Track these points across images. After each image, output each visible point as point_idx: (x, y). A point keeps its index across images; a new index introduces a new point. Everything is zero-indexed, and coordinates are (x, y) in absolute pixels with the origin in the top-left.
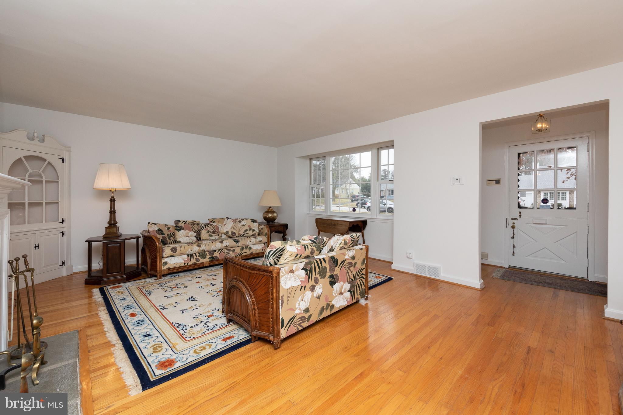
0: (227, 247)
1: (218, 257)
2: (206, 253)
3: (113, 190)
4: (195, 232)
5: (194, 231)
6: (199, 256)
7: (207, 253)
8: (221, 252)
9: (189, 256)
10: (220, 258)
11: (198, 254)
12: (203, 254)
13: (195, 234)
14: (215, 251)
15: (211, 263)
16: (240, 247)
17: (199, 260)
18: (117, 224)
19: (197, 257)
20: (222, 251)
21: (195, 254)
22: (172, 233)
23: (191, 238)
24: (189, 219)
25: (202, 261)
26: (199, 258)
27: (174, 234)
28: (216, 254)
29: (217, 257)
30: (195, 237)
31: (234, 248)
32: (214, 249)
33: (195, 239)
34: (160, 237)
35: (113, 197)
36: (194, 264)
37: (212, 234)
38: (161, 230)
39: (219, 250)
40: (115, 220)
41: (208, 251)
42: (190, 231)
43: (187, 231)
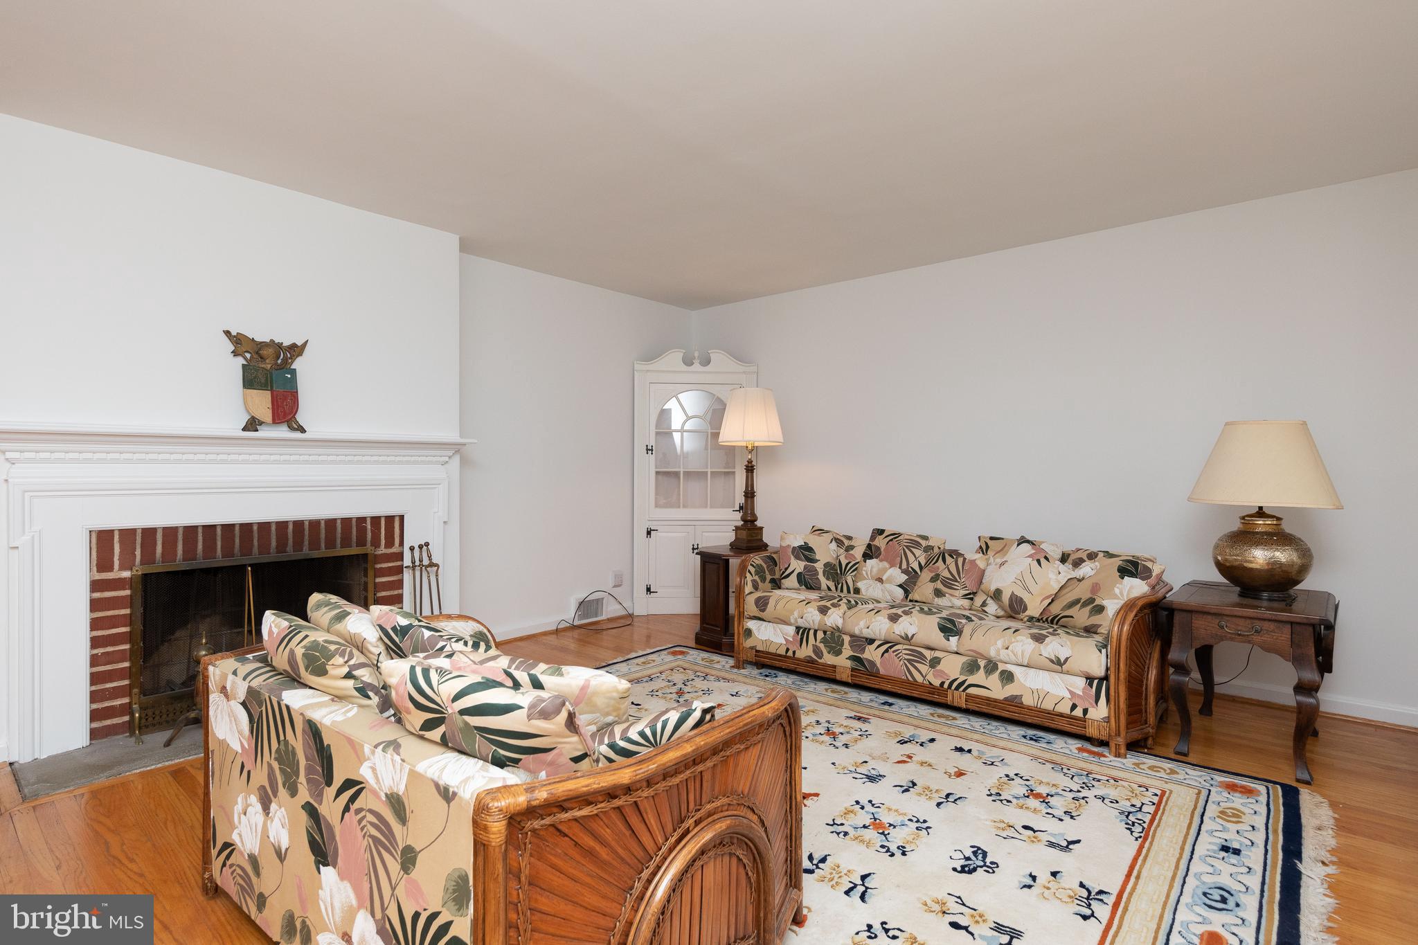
0: (907, 639)
1: (878, 665)
2: (843, 640)
3: (750, 447)
4: (905, 572)
5: (904, 566)
6: (824, 641)
7: (847, 639)
8: (886, 651)
9: (798, 633)
10: (882, 671)
11: (820, 635)
12: (833, 639)
13: (904, 577)
14: (871, 641)
15: (856, 676)
16: (964, 659)
17: (823, 655)
18: (756, 520)
19: (818, 644)
20: (891, 647)
21: (816, 631)
22: (853, 563)
23: (887, 586)
24: (909, 529)
25: (829, 659)
26: (822, 646)
27: (855, 568)
28: (872, 654)
29: (872, 663)
30: (900, 586)
31: (938, 654)
32: (867, 633)
34: (798, 566)
35: (750, 462)
36: (810, 661)
37: (944, 589)
38: (810, 549)
39: (888, 642)
40: (753, 514)
41: (851, 636)
42: (892, 565)
43: (886, 564)
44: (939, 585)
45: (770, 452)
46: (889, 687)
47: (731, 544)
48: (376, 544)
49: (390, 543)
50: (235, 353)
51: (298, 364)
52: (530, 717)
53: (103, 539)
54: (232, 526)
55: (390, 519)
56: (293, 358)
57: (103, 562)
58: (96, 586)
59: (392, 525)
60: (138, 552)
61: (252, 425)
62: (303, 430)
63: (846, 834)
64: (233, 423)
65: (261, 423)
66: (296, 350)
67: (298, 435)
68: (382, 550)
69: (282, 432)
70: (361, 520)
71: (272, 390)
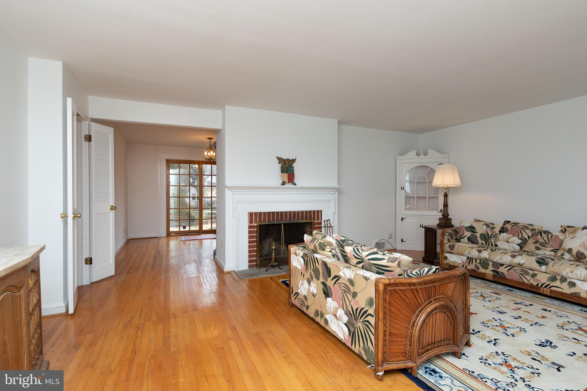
0: (520, 265)
1: (506, 275)
2: (489, 263)
3: (446, 187)
4: (520, 239)
5: (520, 236)
6: (480, 263)
7: (491, 263)
8: (510, 269)
9: (468, 259)
10: (507, 277)
11: (478, 261)
12: (485, 263)
13: (520, 241)
14: (502, 265)
15: (495, 278)
16: (549, 275)
17: (479, 269)
19: (477, 264)
20: (512, 268)
21: (476, 260)
22: (495, 234)
23: (512, 244)
24: (523, 220)
25: (482, 270)
26: (479, 265)
27: (496, 236)
28: (502, 270)
29: (503, 274)
30: (518, 245)
31: (535, 272)
32: (500, 261)
33: (518, 248)
34: (468, 234)
35: (446, 193)
36: (473, 271)
37: (541, 247)
38: (474, 228)
39: (510, 266)
40: (447, 213)
41: (493, 262)
42: (514, 236)
43: (511, 235)
44: (538, 245)
45: (456, 189)
46: (511, 284)
47: (438, 225)
48: (314, 219)
49: (318, 219)
50: (279, 163)
51: (294, 165)
52: (388, 262)
53: (251, 214)
54: (274, 212)
55: (318, 211)
56: (293, 163)
57: (251, 221)
58: (250, 227)
59: (319, 213)
60: (258, 219)
61: (283, 183)
62: (296, 185)
63: (488, 327)
64: (279, 183)
65: (286, 183)
66: (294, 161)
67: (294, 186)
68: (316, 221)
69: (290, 185)
70: (310, 212)
71: (288, 173)
